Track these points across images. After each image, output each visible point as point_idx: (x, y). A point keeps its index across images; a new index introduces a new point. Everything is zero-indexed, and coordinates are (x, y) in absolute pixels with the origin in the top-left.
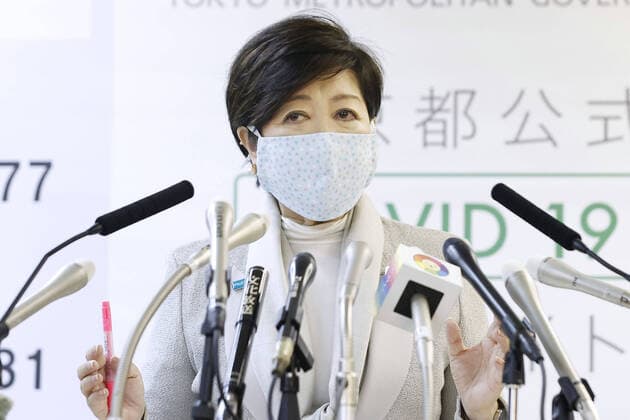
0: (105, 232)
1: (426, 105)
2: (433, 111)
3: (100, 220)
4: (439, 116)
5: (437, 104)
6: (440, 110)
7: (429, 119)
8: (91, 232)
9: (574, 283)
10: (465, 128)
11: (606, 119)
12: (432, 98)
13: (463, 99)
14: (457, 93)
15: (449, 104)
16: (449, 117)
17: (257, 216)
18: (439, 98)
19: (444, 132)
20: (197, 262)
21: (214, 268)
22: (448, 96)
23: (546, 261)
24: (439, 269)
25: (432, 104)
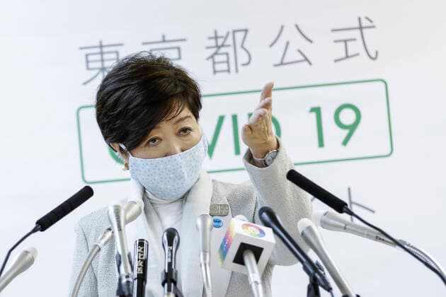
0: (43, 229)
1: (213, 43)
2: (219, 47)
3: (39, 223)
4: (223, 50)
5: (220, 41)
6: (223, 46)
7: (216, 53)
8: (34, 231)
9: (345, 228)
10: (243, 57)
11: (345, 41)
12: (216, 38)
13: (239, 36)
14: (234, 32)
15: (229, 41)
16: (230, 50)
17: (135, 203)
18: (221, 37)
19: (228, 62)
20: (103, 242)
21: (120, 253)
22: (228, 34)
23: (325, 214)
24: (258, 232)
25: (217, 42)
